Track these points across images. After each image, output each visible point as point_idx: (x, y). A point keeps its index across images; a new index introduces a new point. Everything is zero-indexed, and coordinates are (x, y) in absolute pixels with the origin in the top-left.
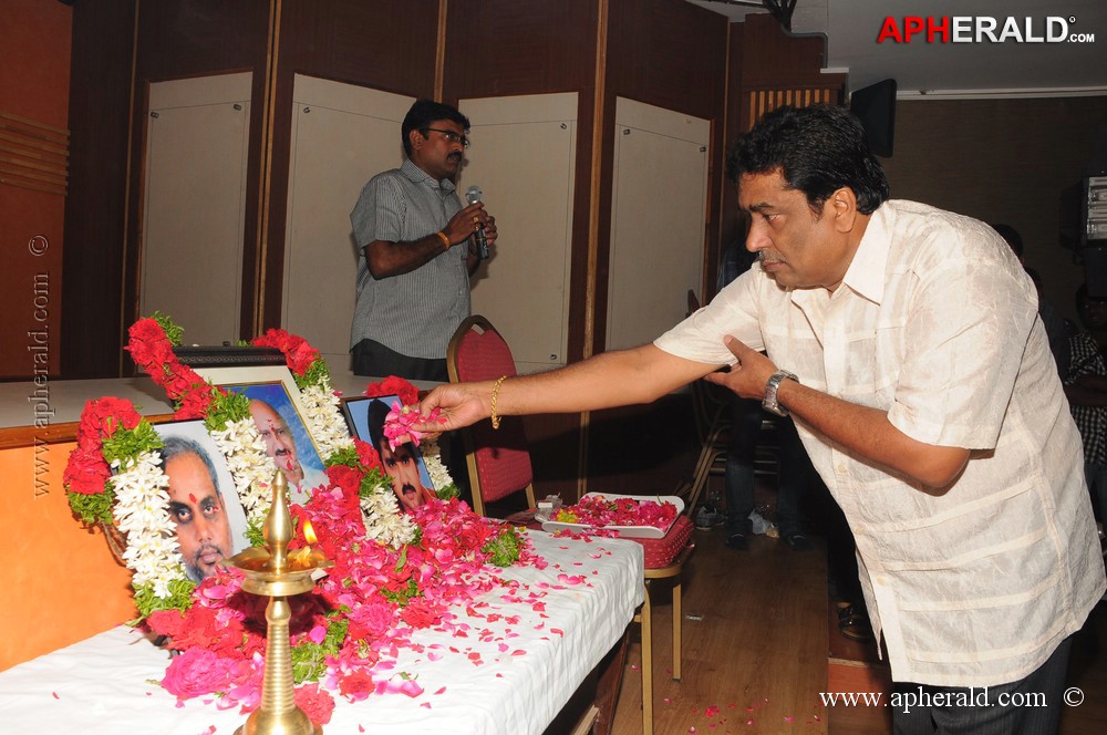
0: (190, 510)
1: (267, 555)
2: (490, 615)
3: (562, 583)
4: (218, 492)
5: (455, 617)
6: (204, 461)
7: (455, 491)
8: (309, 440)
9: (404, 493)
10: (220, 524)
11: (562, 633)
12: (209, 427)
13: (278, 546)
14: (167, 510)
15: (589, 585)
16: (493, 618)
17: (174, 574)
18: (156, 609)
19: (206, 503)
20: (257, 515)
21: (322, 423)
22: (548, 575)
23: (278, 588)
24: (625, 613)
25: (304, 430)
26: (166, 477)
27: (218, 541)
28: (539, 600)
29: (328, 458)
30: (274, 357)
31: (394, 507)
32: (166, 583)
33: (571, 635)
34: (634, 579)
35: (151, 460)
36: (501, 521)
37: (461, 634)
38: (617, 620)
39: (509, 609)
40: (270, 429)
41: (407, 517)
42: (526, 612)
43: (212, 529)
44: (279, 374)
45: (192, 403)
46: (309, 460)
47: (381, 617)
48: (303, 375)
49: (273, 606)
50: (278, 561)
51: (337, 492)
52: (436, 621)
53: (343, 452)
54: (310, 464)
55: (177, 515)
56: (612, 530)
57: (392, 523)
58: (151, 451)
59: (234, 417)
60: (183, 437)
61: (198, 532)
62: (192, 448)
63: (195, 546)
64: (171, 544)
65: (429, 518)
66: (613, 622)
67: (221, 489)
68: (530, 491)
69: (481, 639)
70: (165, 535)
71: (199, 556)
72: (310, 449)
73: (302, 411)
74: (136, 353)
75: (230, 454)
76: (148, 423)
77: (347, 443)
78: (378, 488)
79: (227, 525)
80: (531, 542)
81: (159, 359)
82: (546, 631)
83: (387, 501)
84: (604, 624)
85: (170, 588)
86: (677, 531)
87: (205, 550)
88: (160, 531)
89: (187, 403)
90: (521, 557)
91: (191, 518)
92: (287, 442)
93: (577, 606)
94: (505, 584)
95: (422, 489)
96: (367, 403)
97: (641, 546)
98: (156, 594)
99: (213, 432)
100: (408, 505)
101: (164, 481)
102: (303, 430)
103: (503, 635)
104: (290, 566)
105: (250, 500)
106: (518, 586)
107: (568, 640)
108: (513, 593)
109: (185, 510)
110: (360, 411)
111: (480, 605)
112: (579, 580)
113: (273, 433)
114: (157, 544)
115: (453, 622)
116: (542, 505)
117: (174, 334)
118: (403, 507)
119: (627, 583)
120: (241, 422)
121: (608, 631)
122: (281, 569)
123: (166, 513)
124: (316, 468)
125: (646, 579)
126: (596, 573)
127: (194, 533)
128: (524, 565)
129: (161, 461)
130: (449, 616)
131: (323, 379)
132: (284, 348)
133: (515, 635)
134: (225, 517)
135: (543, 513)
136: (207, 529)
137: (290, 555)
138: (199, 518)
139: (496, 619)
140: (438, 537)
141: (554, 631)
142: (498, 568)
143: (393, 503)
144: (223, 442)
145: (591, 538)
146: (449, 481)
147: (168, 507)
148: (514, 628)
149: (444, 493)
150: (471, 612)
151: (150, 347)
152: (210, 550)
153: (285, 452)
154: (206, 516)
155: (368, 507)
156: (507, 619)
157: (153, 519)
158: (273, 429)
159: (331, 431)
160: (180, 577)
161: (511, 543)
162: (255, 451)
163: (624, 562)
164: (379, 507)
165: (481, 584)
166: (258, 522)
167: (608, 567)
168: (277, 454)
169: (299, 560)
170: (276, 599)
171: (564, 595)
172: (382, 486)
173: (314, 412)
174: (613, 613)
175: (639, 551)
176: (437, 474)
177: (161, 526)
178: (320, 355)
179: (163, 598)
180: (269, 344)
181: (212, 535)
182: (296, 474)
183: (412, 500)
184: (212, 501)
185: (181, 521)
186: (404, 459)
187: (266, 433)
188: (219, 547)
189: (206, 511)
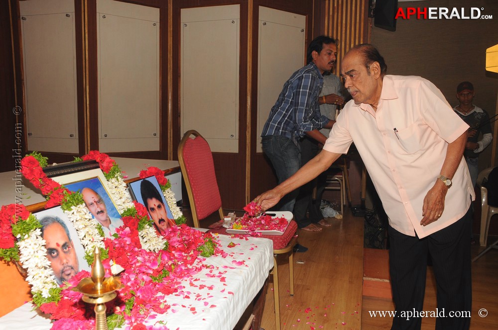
0: (57, 251)
1: (93, 283)
2: (200, 286)
3: (234, 265)
4: (70, 240)
5: (184, 287)
6: (62, 226)
7: (184, 219)
8: (113, 204)
9: (160, 223)
10: (72, 255)
11: (233, 294)
13: (99, 280)
15: (246, 266)
16: (202, 287)
17: (50, 286)
18: (44, 302)
19: (65, 246)
20: (89, 249)
21: (118, 196)
22: (228, 261)
23: (100, 300)
24: (265, 275)
27: (71, 263)
28: (223, 276)
29: (122, 213)
30: (93, 165)
31: (154, 234)
32: (48, 291)
33: (238, 293)
34: (268, 258)
35: (36, 233)
37: (187, 297)
38: (260, 280)
39: (209, 282)
41: (161, 237)
42: (216, 282)
43: (68, 258)
44: (97, 173)
46: (113, 213)
47: (150, 292)
48: (109, 173)
49: (98, 307)
50: (99, 286)
51: (127, 229)
52: (176, 290)
53: (129, 210)
54: (113, 216)
55: (51, 254)
56: (258, 232)
57: (154, 241)
58: (36, 229)
59: (75, 204)
60: (52, 217)
61: (61, 261)
63: (60, 267)
64: (49, 271)
65: (172, 235)
66: (258, 281)
67: (71, 238)
68: (221, 211)
69: (196, 299)
70: (46, 268)
71: (63, 272)
72: (113, 208)
73: (108, 190)
74: (26, 174)
75: (74, 221)
77: (131, 205)
78: (147, 226)
79: (75, 254)
80: (220, 243)
81: (37, 176)
82: (226, 292)
83: (152, 231)
84: (254, 283)
85: (50, 292)
86: (289, 230)
87: (65, 269)
88: (43, 267)
89: (53, 198)
90: (216, 251)
91: (58, 254)
92: (102, 207)
93: (240, 277)
94: (207, 267)
95: (168, 220)
96: (140, 182)
97: (272, 241)
98: (43, 296)
99: (65, 211)
100: (161, 229)
101: (43, 242)
102: (110, 199)
103: (206, 296)
105: (85, 242)
106: (213, 268)
107: (236, 296)
108: (211, 272)
109: (54, 251)
110: (137, 186)
111: (196, 280)
112: (241, 263)
113: (95, 204)
114: (42, 273)
115: (183, 290)
116: (226, 219)
117: (42, 162)
118: (159, 231)
119: (265, 260)
120: (78, 206)
121: (256, 286)
122: (100, 290)
123: (45, 258)
124: (117, 217)
125: (274, 254)
126: (249, 259)
127: (59, 261)
128: (217, 256)
129: (41, 233)
130: (181, 287)
131: (118, 175)
132: (98, 160)
133: (212, 296)
134: (74, 251)
135: (226, 223)
136: (66, 258)
137: (104, 282)
138: (61, 253)
139: (203, 288)
140: (176, 245)
141: (229, 293)
142: (205, 258)
144: (70, 216)
145: (248, 238)
146: (181, 214)
148: (211, 292)
149: (179, 220)
150: (192, 284)
151: (32, 171)
152: (68, 268)
153: (102, 212)
154: (65, 252)
155: (142, 235)
156: (208, 287)
157: (39, 261)
158: (95, 202)
159: (123, 200)
160: (54, 287)
161: (210, 246)
162: (86, 219)
163: (263, 251)
164: (148, 235)
165: (197, 268)
166: (90, 252)
167: (256, 255)
168: (97, 214)
169: (108, 283)
170: (99, 304)
171: (234, 272)
172: (149, 225)
173: (114, 190)
174: (258, 277)
175: (271, 244)
176: (175, 211)
177: (44, 265)
178: (115, 163)
179: (46, 297)
180: (90, 158)
181: (68, 260)
182: (108, 222)
183: (164, 226)
184: (67, 244)
185: (53, 257)
186: (159, 207)
187: (92, 204)
188: (72, 266)
189: (65, 250)
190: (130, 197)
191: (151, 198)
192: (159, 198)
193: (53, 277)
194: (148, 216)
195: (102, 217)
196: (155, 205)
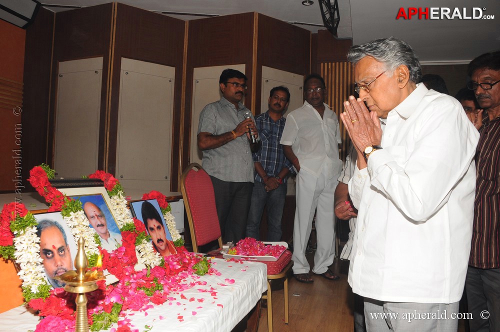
0: (53, 253)
1: (76, 274)
2: (191, 298)
3: (227, 283)
4: (67, 245)
5: (175, 299)
6: (60, 231)
7: (182, 242)
8: (114, 220)
9: (158, 242)
10: (67, 258)
11: (222, 306)
12: (63, 215)
13: (81, 270)
14: (39, 253)
15: (238, 284)
17: (40, 282)
18: (32, 298)
19: (61, 249)
21: (119, 212)
22: (220, 280)
23: (81, 289)
24: (257, 295)
25: (111, 215)
26: (39, 238)
27: (66, 266)
28: (214, 291)
29: (122, 228)
30: (98, 183)
32: (37, 286)
33: (227, 307)
34: (261, 280)
35: (32, 230)
36: (204, 254)
38: (252, 300)
39: (201, 295)
40: (95, 215)
41: (158, 254)
42: (208, 296)
43: (63, 261)
44: (101, 190)
45: (56, 204)
46: (113, 229)
47: (140, 300)
48: (112, 191)
49: (79, 297)
50: (81, 277)
52: (165, 301)
53: (128, 225)
54: (113, 231)
55: (46, 255)
57: (151, 256)
58: (32, 227)
59: (74, 210)
60: (51, 220)
61: (56, 263)
62: (55, 225)
63: (54, 269)
64: (41, 268)
66: (250, 300)
67: (68, 243)
68: (220, 240)
69: (185, 309)
70: (37, 265)
71: (56, 273)
72: (114, 224)
73: (110, 207)
74: (32, 182)
75: (72, 227)
76: (31, 214)
77: (130, 221)
78: (144, 241)
79: (70, 259)
80: (216, 264)
81: (42, 185)
82: (215, 305)
83: (149, 246)
84: (245, 301)
85: (39, 288)
86: (283, 257)
87: (59, 271)
88: (35, 263)
89: (54, 204)
90: (209, 271)
91: (53, 256)
92: (103, 221)
93: (231, 294)
94: (200, 284)
95: (167, 241)
97: (266, 265)
98: (32, 292)
99: (65, 217)
100: (159, 248)
104: (87, 279)
106: (206, 285)
107: (226, 309)
108: (203, 288)
109: (50, 252)
112: (233, 281)
113: (96, 217)
114: (33, 269)
115: (174, 301)
116: (224, 247)
117: (50, 174)
119: (258, 281)
120: (77, 213)
121: (248, 304)
122: (82, 280)
123: (38, 254)
124: (116, 232)
125: (268, 280)
127: (54, 263)
128: (211, 275)
129: (37, 231)
130: (172, 299)
131: (120, 193)
132: (103, 179)
133: (201, 307)
134: (70, 255)
135: (224, 250)
136: (61, 261)
137: (86, 273)
138: (57, 256)
139: (193, 300)
141: (219, 305)
142: (199, 276)
143: (151, 248)
144: (69, 222)
145: (243, 262)
146: (179, 237)
147: (39, 252)
148: (201, 304)
149: (178, 242)
150: (183, 297)
151: (38, 179)
152: (62, 270)
153: (102, 225)
154: (60, 255)
155: (139, 249)
156: (198, 300)
157: (31, 257)
158: (96, 215)
159: (123, 216)
160: (44, 283)
161: (205, 265)
162: (84, 225)
163: (257, 273)
164: (145, 249)
165: (190, 284)
167: (248, 275)
168: (97, 226)
169: (92, 276)
170: (80, 294)
171: (226, 289)
172: (146, 240)
173: (116, 207)
174: (250, 296)
175: (265, 267)
176: (174, 234)
177: (36, 260)
178: (119, 183)
179: (35, 293)
180: (96, 177)
181: (63, 263)
182: (107, 235)
183: (162, 246)
184: (63, 248)
185: (48, 258)
186: (159, 228)
187: (93, 217)
188: (66, 269)
189: (60, 253)
190: (130, 214)
191: (152, 219)
192: (159, 220)
193: (44, 274)
194: (146, 232)
195: (102, 230)
196: (154, 226)
